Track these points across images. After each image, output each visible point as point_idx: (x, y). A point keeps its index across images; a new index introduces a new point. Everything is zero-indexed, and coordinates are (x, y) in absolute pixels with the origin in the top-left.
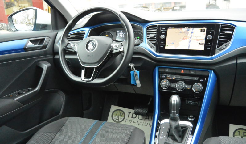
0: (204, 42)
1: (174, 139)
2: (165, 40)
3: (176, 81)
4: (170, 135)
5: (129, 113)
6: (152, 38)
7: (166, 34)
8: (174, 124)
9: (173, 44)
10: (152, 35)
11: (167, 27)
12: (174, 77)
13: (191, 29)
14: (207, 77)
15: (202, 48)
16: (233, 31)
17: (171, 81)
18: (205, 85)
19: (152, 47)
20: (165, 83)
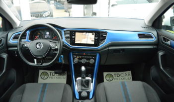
0: (94, 40)
1: (85, 87)
2: (75, 38)
3: (81, 59)
4: (82, 85)
5: (51, 73)
6: (67, 37)
7: (75, 35)
8: (84, 80)
9: (79, 40)
10: (68, 35)
11: (75, 31)
12: (80, 57)
13: (87, 34)
14: (96, 56)
15: (93, 43)
16: (106, 34)
17: (79, 59)
18: (95, 60)
19: (68, 42)
20: (76, 60)
